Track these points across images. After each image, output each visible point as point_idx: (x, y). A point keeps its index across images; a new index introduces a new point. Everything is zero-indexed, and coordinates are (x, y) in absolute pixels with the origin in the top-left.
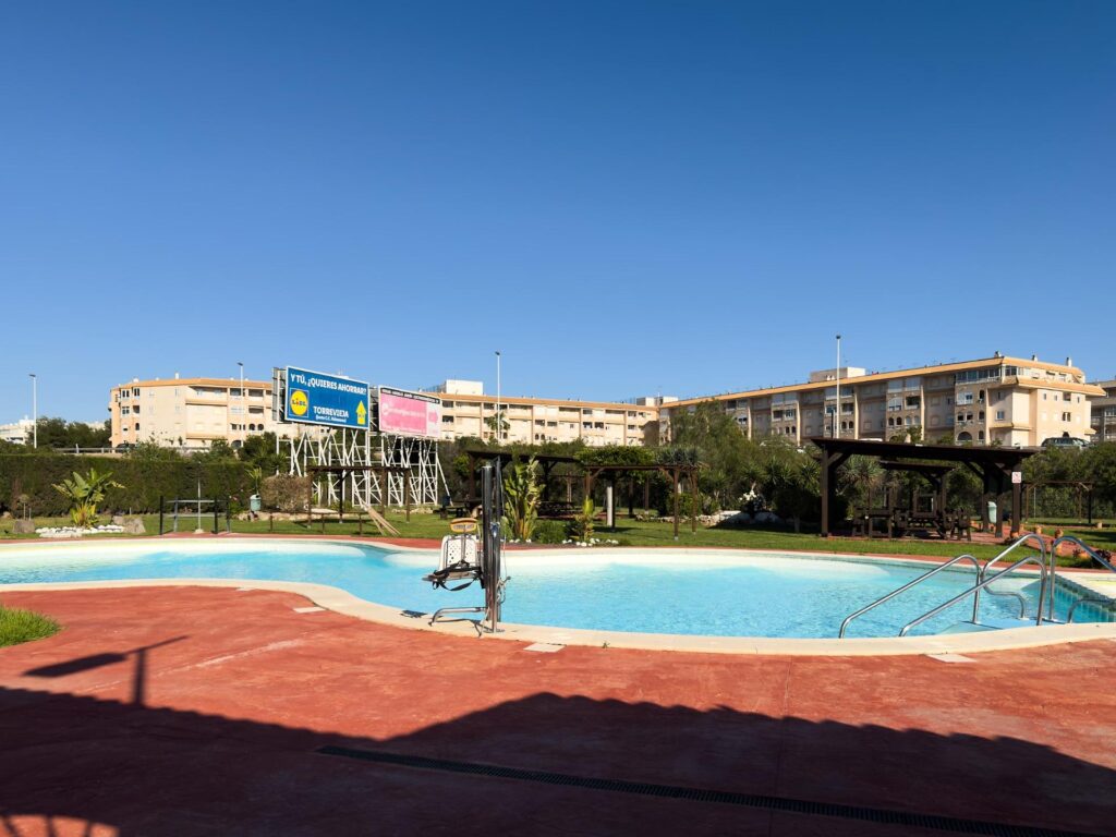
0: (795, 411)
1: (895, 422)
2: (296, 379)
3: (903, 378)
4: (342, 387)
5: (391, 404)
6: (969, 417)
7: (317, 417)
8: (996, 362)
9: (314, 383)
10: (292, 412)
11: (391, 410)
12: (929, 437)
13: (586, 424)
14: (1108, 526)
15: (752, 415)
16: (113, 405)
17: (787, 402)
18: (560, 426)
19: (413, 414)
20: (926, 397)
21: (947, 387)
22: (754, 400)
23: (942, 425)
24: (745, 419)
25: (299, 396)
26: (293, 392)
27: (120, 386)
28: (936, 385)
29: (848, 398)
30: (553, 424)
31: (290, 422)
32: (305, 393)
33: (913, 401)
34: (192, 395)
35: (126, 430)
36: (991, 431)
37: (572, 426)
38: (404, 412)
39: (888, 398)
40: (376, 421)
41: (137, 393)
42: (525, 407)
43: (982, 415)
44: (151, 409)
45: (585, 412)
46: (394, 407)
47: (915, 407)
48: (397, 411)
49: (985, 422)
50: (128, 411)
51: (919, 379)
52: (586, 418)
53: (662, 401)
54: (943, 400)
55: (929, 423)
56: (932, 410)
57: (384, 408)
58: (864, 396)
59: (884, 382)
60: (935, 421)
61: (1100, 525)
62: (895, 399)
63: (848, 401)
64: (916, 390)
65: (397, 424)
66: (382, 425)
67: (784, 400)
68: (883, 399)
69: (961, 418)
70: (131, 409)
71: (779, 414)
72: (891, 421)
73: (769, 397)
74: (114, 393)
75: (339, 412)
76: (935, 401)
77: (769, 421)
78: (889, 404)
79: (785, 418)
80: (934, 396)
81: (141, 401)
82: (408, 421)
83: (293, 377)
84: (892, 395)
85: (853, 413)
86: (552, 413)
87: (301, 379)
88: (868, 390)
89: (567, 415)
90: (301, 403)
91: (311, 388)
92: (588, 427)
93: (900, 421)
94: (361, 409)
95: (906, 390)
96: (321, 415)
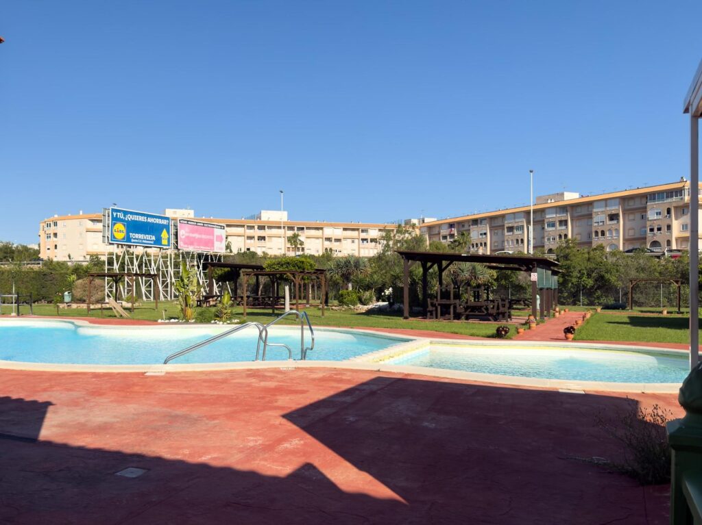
0: (523, 226)
1: (600, 234)
2: (117, 215)
3: (606, 200)
4: (150, 220)
5: (187, 230)
6: (659, 229)
7: (133, 240)
8: (680, 185)
9: (130, 218)
10: (114, 237)
11: (187, 234)
12: (626, 245)
13: (363, 240)
14: (671, 313)
15: (491, 230)
16: (41, 233)
17: (517, 220)
18: (343, 242)
19: (204, 237)
20: (624, 214)
21: (640, 206)
22: (492, 219)
23: (637, 236)
24: (485, 234)
25: (119, 226)
26: (115, 224)
27: (46, 220)
28: (632, 204)
29: (562, 216)
30: (338, 240)
31: (113, 244)
32: (124, 225)
33: (613, 217)
34: (90, 225)
35: (49, 249)
36: (677, 239)
37: (353, 242)
38: (197, 236)
39: (594, 215)
40: (177, 242)
41: (56, 224)
42: (317, 229)
43: (669, 227)
44: (64, 235)
45: (363, 231)
46: (190, 233)
47: (615, 222)
48: (191, 235)
49: (671, 233)
50: (50, 237)
51: (618, 200)
52: (363, 235)
53: (423, 221)
54: (638, 216)
55: (627, 234)
56: (629, 224)
57: (182, 233)
58: (576, 215)
59: (590, 204)
60: (631, 233)
61: (665, 312)
62: (600, 216)
63: (563, 219)
64: (616, 208)
65: (192, 244)
66: (181, 244)
67: (515, 218)
68: (590, 216)
69: (652, 230)
70: (52, 235)
71: (511, 229)
72: (597, 233)
73: (503, 216)
74: (42, 225)
75: (148, 237)
76: (631, 217)
77: (503, 234)
78: (596, 219)
79: (516, 232)
80: (632, 213)
81: (59, 229)
82: (200, 242)
83: (115, 214)
84: (597, 213)
85: (567, 228)
86: (338, 233)
87: (121, 215)
88: (579, 209)
89: (349, 233)
90: (120, 231)
91: (128, 221)
92: (365, 242)
93: (603, 233)
94: (164, 234)
95: (608, 209)
96: (134, 239)
